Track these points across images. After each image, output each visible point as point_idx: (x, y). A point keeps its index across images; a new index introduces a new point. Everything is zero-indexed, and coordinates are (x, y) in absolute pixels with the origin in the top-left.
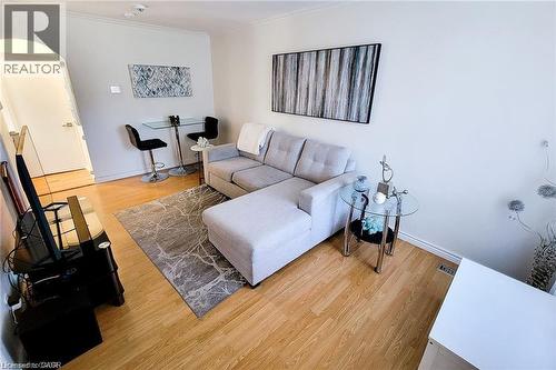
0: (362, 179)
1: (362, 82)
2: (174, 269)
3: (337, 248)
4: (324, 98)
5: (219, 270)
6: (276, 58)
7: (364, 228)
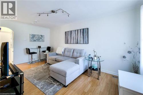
0: (90, 55)
1: (86, 35)
2: (40, 85)
3: (86, 75)
4: (77, 39)
5: (54, 83)
6: (66, 32)
7: (93, 67)
